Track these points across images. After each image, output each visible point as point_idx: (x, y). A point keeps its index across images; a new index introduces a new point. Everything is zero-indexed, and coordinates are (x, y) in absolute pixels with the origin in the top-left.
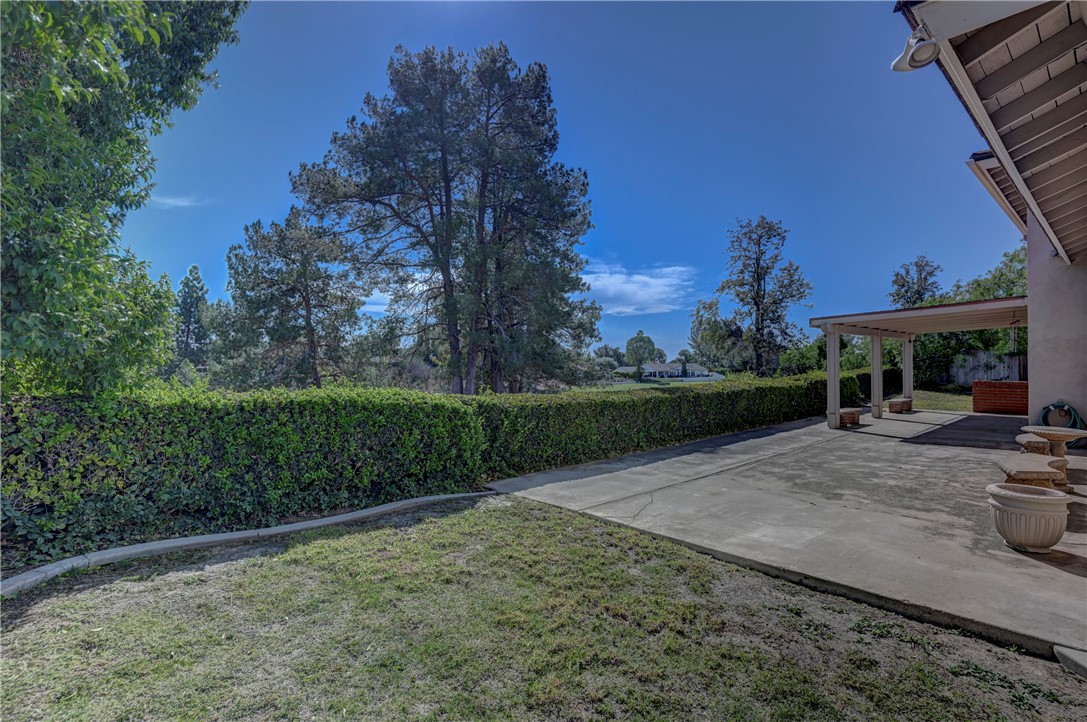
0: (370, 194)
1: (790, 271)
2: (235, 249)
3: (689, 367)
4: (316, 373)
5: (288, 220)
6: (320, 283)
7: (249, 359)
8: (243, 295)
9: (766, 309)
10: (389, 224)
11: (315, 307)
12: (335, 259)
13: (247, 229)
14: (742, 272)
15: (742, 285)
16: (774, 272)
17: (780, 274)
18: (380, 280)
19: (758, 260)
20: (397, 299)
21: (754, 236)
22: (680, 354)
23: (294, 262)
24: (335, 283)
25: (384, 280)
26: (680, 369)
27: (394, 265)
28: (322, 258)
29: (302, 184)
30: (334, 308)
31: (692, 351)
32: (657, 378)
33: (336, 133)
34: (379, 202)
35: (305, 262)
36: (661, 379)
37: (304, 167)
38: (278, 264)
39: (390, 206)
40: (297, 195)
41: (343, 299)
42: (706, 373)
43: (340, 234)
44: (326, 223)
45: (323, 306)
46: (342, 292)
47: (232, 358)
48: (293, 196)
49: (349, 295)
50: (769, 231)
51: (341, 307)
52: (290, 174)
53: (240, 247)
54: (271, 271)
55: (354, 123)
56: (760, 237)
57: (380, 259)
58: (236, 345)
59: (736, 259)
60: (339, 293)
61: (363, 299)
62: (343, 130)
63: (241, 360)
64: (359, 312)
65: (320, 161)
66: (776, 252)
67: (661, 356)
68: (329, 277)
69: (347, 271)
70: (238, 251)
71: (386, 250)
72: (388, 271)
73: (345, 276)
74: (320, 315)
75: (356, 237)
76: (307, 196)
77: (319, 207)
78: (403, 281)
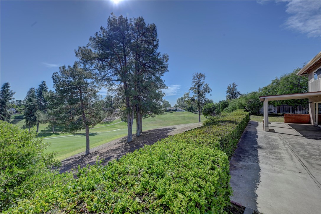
0: (101, 58)
1: (206, 85)
2: (55, 73)
3: (177, 108)
4: (84, 113)
5: (74, 66)
6: (85, 85)
7: (61, 109)
8: (59, 89)
9: (201, 95)
10: (107, 68)
11: (83, 93)
12: (90, 78)
13: (60, 68)
14: (195, 85)
15: (195, 89)
16: (203, 85)
17: (204, 86)
18: (104, 84)
19: (199, 82)
20: (109, 90)
21: (198, 77)
22: (175, 105)
23: (76, 79)
24: (89, 85)
25: (105, 85)
26: (175, 109)
27: (109, 80)
28: (86, 78)
29: (79, 54)
30: (89, 93)
31: (177, 104)
32: (170, 111)
33: (91, 37)
34: (104, 61)
35: (80, 79)
36: (171, 111)
37: (80, 48)
38: (71, 79)
39: (108, 62)
40: (77, 57)
41: (92, 90)
42: (181, 110)
43: (92, 70)
44: (87, 66)
45: (86, 92)
46: (92, 88)
47: (55, 109)
48: (76, 57)
49: (94, 89)
50: (202, 76)
51: (92, 93)
52: (75, 50)
53: (57, 73)
54: (68, 81)
55: (97, 34)
56: (200, 77)
57: (104, 78)
58: (57, 105)
59: (194, 82)
60: (91, 89)
61: (98, 90)
62: (93, 36)
63: (58, 109)
64: (97, 94)
65: (85, 46)
66: (203, 81)
67: (170, 105)
68: (88, 84)
69: (94, 81)
70: (56, 74)
71: (106, 75)
72: (107, 82)
73: (93, 83)
74: (85, 95)
75: (97, 71)
76: (81, 57)
77: (84, 61)
78: (111, 85)
